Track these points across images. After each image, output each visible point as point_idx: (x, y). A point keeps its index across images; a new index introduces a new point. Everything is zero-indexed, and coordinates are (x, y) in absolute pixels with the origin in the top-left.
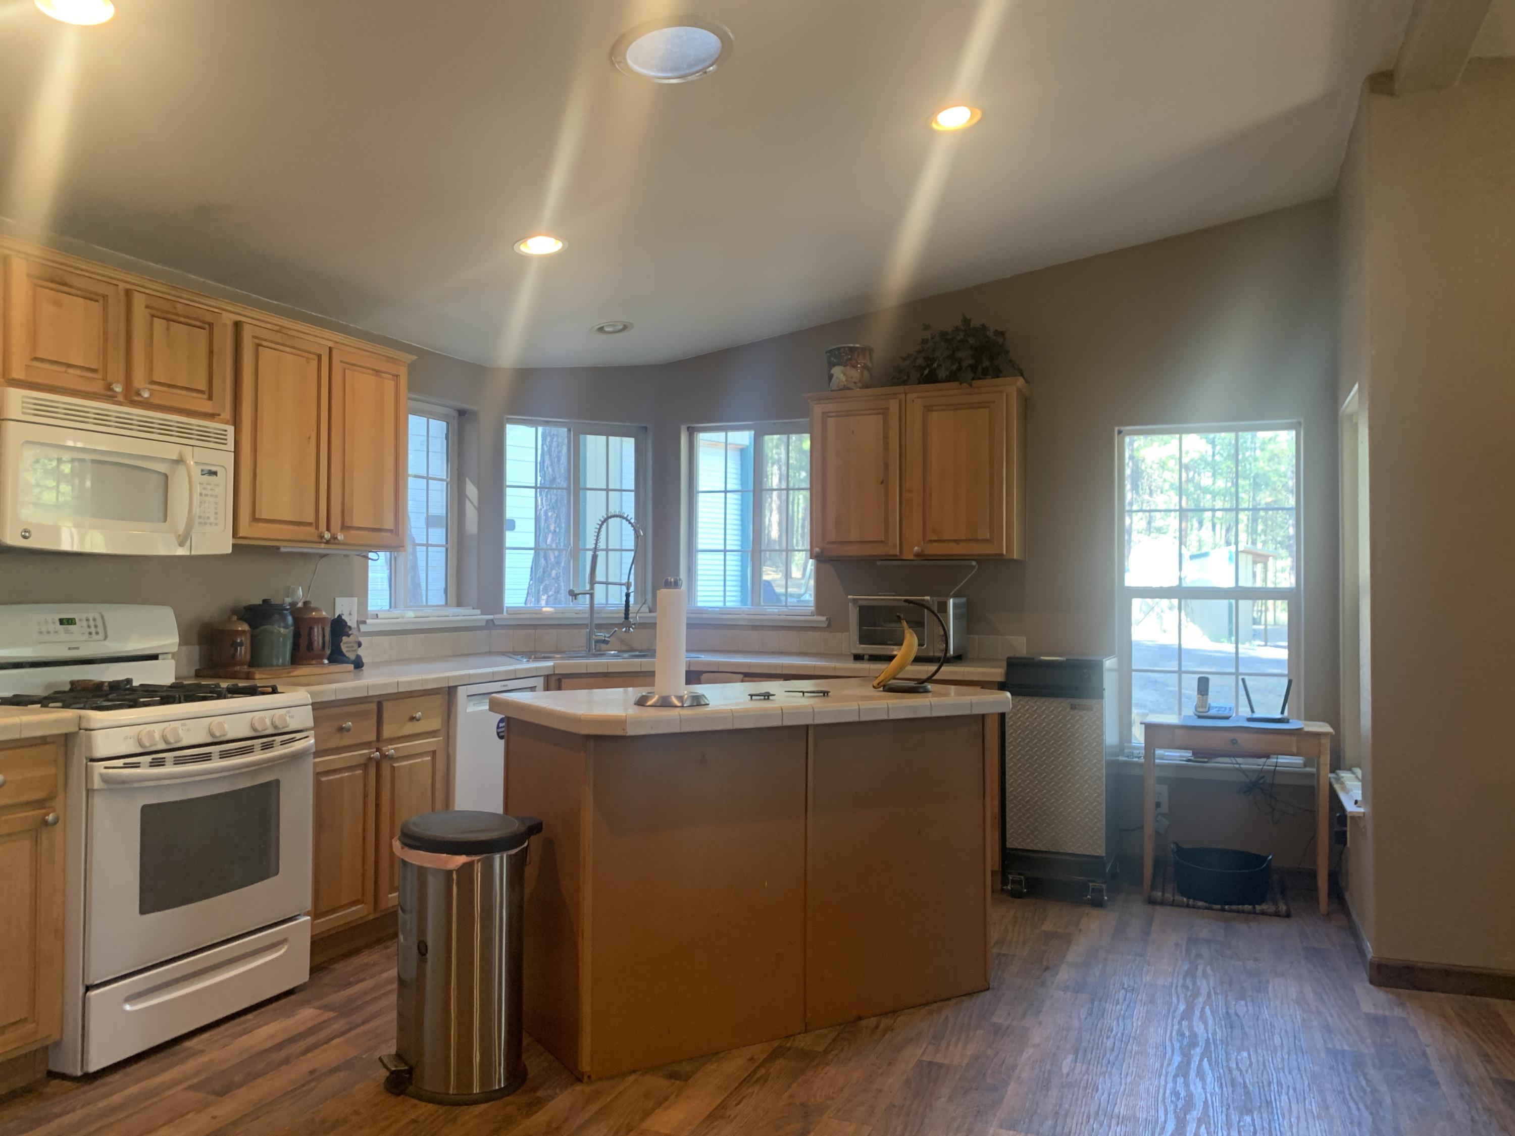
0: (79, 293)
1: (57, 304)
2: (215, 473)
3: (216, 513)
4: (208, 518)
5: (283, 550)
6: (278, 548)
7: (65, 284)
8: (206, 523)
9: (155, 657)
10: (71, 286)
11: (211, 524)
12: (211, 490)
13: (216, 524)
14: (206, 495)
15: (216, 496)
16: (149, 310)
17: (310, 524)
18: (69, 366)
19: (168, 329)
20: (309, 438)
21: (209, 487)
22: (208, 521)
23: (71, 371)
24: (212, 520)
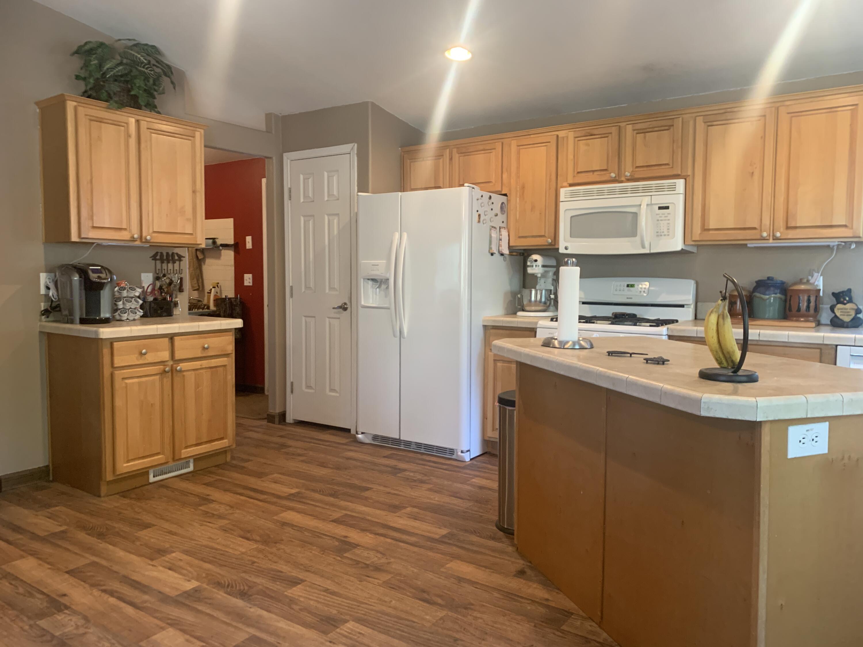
0: (600, 136)
1: (588, 145)
2: (667, 208)
3: (668, 229)
4: (663, 232)
5: (749, 245)
6: (746, 245)
7: (592, 135)
8: (661, 235)
9: (682, 306)
10: (594, 135)
11: (665, 235)
12: (665, 217)
13: (668, 235)
14: (661, 220)
15: (669, 220)
16: (635, 132)
17: (755, 228)
18: (593, 171)
19: (645, 137)
20: (753, 173)
21: (664, 216)
22: (663, 234)
23: (596, 173)
24: (666, 233)
